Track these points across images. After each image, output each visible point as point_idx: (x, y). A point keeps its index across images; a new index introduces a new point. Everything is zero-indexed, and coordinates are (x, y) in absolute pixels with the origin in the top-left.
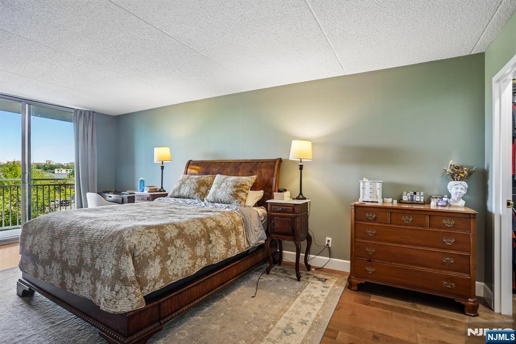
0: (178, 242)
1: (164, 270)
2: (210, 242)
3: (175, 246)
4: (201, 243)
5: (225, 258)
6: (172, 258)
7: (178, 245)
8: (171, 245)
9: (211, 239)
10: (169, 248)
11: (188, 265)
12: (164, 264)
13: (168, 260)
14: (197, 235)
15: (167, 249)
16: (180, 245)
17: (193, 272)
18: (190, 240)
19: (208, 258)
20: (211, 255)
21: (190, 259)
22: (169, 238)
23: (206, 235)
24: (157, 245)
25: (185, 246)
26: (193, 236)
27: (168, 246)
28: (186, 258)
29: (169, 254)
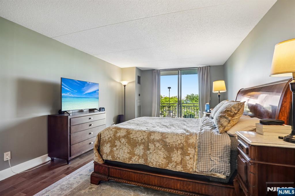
0: (123, 140)
1: (112, 151)
2: (149, 149)
3: (120, 142)
4: (140, 147)
5: (163, 167)
6: (117, 147)
7: (122, 142)
8: (118, 140)
9: (149, 147)
10: (116, 141)
11: (125, 156)
12: (112, 148)
13: (115, 147)
14: (138, 140)
15: (115, 141)
16: (124, 142)
17: (128, 162)
18: (132, 142)
19: (146, 160)
20: (149, 159)
21: (128, 153)
22: (118, 136)
23: (146, 144)
24: (110, 137)
25: (126, 144)
26: (135, 140)
27: (116, 140)
28: (126, 151)
29: (115, 144)
